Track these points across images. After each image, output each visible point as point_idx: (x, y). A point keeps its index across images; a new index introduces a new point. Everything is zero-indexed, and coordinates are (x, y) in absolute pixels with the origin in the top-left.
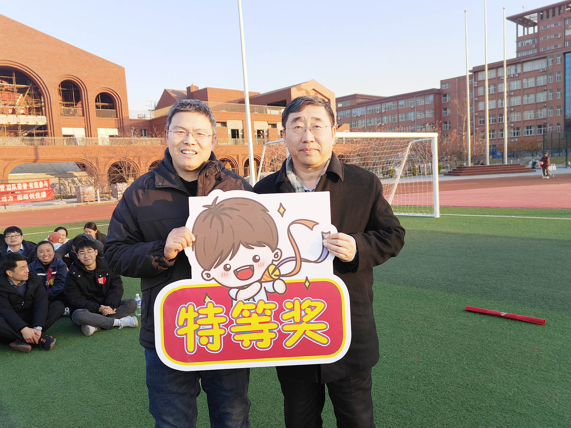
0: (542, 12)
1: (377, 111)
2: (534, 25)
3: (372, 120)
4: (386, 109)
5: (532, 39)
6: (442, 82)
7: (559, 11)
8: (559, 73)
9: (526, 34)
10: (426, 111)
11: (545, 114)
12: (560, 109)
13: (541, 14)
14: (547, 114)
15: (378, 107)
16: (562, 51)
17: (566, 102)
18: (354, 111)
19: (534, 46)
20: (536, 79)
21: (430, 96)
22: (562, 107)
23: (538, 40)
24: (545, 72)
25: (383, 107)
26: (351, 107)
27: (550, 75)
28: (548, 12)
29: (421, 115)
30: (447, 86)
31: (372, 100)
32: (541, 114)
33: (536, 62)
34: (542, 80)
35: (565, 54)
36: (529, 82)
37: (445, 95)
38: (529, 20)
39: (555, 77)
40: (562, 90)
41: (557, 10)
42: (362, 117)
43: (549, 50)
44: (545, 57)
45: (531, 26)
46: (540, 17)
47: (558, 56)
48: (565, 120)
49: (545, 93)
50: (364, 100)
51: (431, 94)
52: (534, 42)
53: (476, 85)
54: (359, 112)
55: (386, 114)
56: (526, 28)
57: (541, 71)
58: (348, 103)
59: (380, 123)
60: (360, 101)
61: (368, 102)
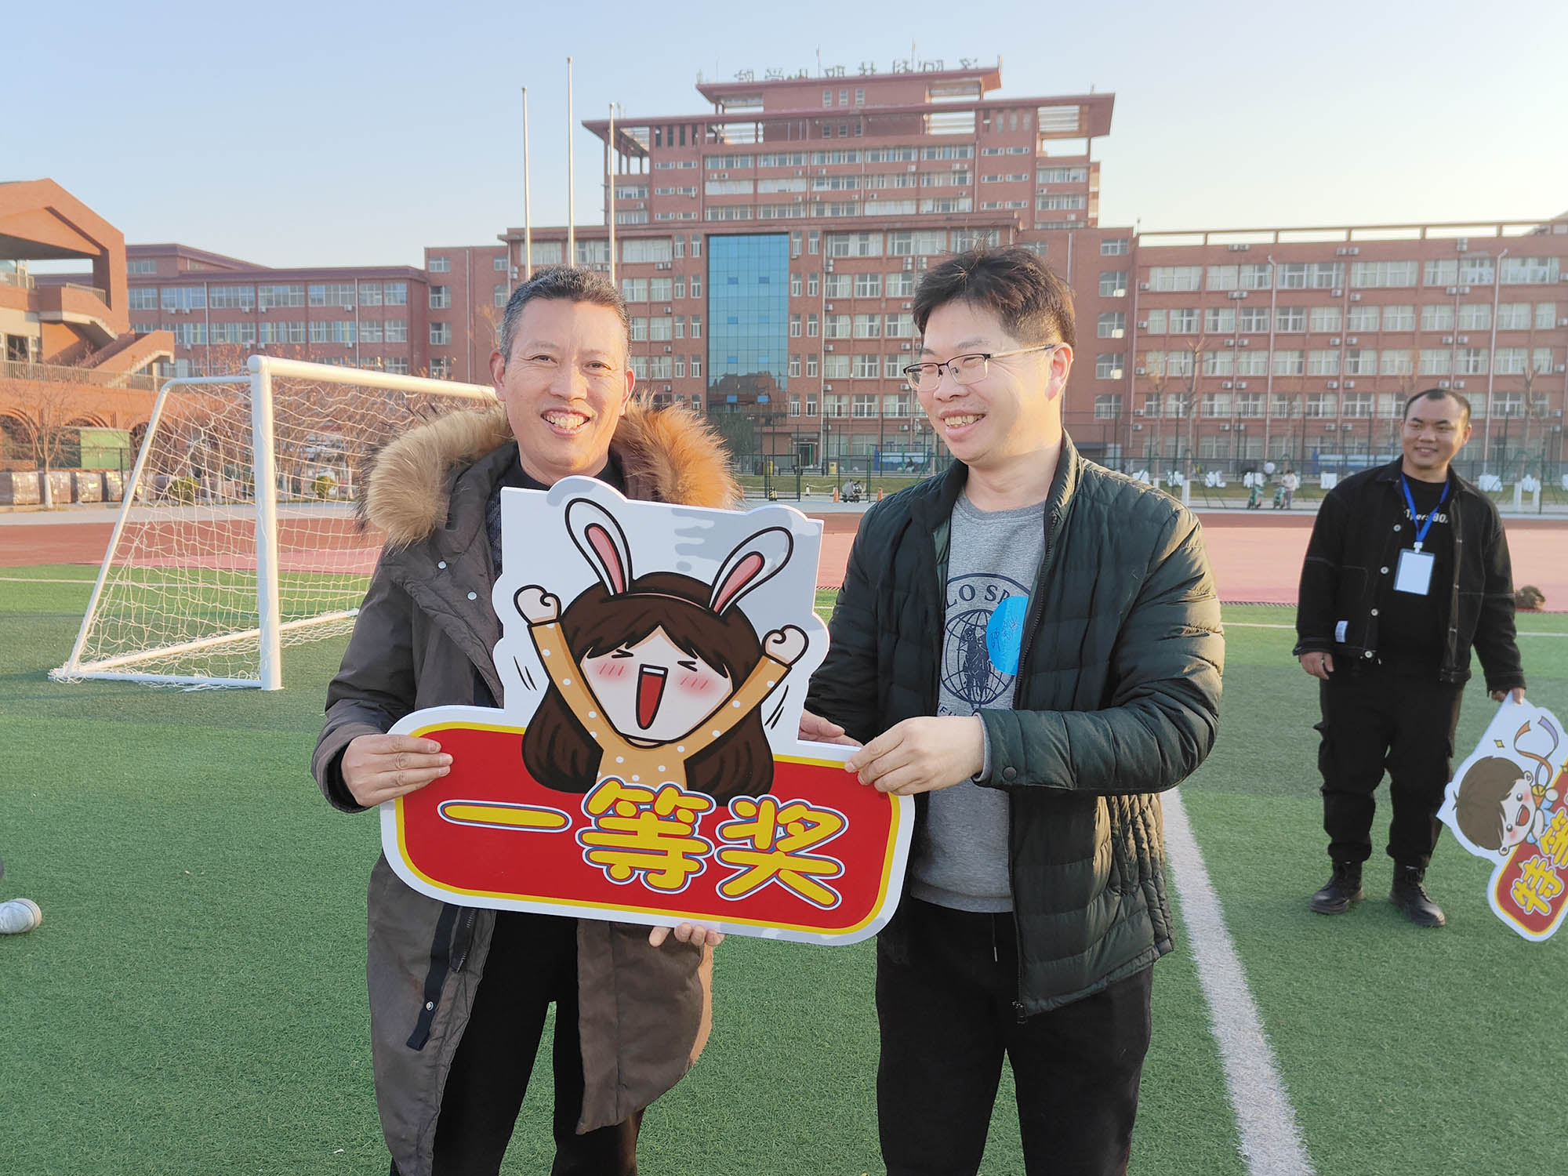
0: (659, 127)
1: (244, 304)
2: (642, 154)
3: (228, 329)
4: (270, 302)
5: (639, 186)
6: (431, 254)
7: (694, 136)
8: (696, 279)
9: (624, 172)
10: (386, 324)
11: (669, 369)
12: (698, 364)
13: (658, 132)
14: (673, 372)
15: (245, 293)
16: (702, 228)
17: (711, 347)
19: (642, 205)
20: (650, 284)
21: (398, 285)
22: (703, 358)
23: (651, 193)
24: (667, 272)
25: (260, 294)
26: (161, 283)
27: (680, 279)
28: (670, 132)
29: (371, 332)
30: (441, 267)
31: (227, 271)
32: (660, 370)
33: (650, 243)
34: (662, 290)
35: (708, 236)
36: (635, 288)
37: (437, 290)
38: (631, 141)
39: (688, 286)
40: (703, 319)
41: (689, 131)
42: (195, 316)
43: (673, 222)
44: (669, 237)
45: (634, 155)
46: (655, 139)
47: (696, 239)
48: (708, 389)
49: (668, 322)
50: (202, 268)
51: (399, 280)
52: (641, 193)
53: (515, 276)
54: (184, 298)
55: (271, 316)
56: (624, 159)
57: (661, 267)
58: (149, 268)
60: (189, 266)
61: (215, 275)
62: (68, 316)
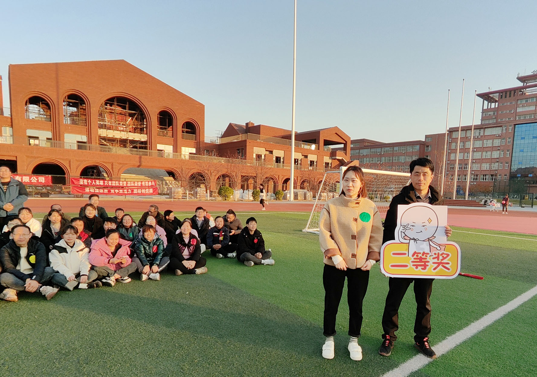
0: (502, 93)
1: (378, 153)
2: (496, 101)
3: (374, 159)
4: (384, 152)
5: (494, 111)
6: (427, 137)
7: (514, 94)
8: (509, 138)
9: (489, 107)
10: (413, 156)
11: (497, 167)
12: (507, 165)
15: (379, 150)
16: (513, 123)
17: (513, 159)
18: (361, 151)
19: (494, 117)
20: (493, 141)
21: (417, 146)
22: (510, 163)
23: (497, 113)
24: (499, 137)
25: (382, 150)
26: (360, 149)
27: (503, 139)
28: (506, 94)
29: (409, 159)
30: (429, 140)
31: (374, 144)
32: (494, 167)
33: (494, 128)
34: (497, 142)
35: (515, 125)
36: (488, 142)
37: (428, 146)
38: (492, 98)
39: (506, 141)
40: (511, 151)
41: (512, 93)
42: (367, 156)
43: (504, 121)
44: (501, 126)
45: (493, 102)
46: (500, 97)
48: (510, 172)
49: (498, 152)
50: (369, 144)
51: (417, 144)
52: (494, 114)
53: (450, 141)
54: (365, 152)
55: (384, 155)
56: (489, 104)
57: (497, 135)
58: (358, 145)
59: (379, 162)
60: (367, 144)
61: (372, 146)
62: (337, 158)
